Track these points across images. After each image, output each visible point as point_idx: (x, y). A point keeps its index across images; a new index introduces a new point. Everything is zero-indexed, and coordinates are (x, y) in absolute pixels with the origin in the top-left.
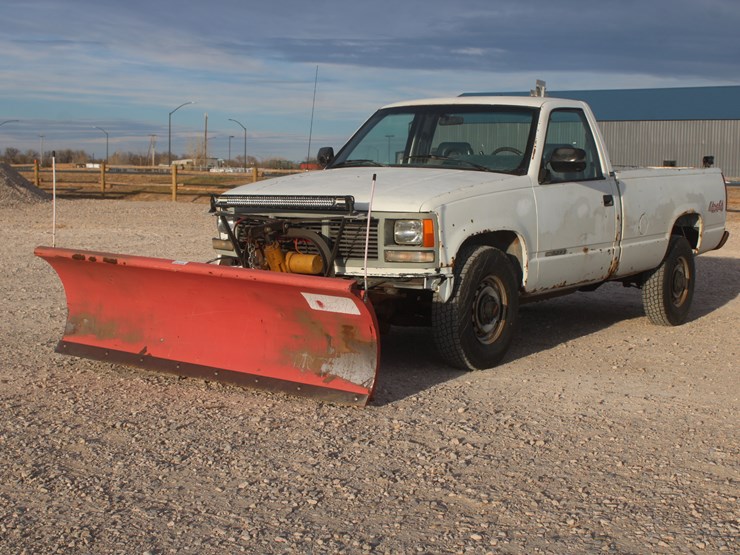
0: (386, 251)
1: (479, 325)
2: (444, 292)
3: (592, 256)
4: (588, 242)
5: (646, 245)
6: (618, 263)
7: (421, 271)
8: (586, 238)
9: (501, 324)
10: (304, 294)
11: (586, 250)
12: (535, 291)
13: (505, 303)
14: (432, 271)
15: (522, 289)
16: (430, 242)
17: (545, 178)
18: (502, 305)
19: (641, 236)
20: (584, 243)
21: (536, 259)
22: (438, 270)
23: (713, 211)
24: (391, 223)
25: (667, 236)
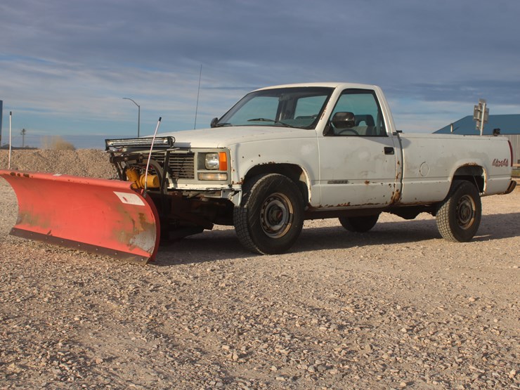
0: (199, 173)
1: (268, 225)
2: (237, 200)
3: (373, 187)
4: (369, 177)
5: (428, 184)
6: (400, 194)
7: (219, 186)
8: (366, 175)
9: (289, 226)
10: (116, 193)
11: (367, 182)
12: (320, 206)
13: (291, 211)
14: (226, 187)
15: (309, 205)
16: (224, 167)
17: (329, 132)
18: (290, 214)
19: (422, 177)
20: (364, 177)
21: (318, 185)
22: (230, 186)
23: (497, 166)
24: (203, 155)
25: (450, 179)
